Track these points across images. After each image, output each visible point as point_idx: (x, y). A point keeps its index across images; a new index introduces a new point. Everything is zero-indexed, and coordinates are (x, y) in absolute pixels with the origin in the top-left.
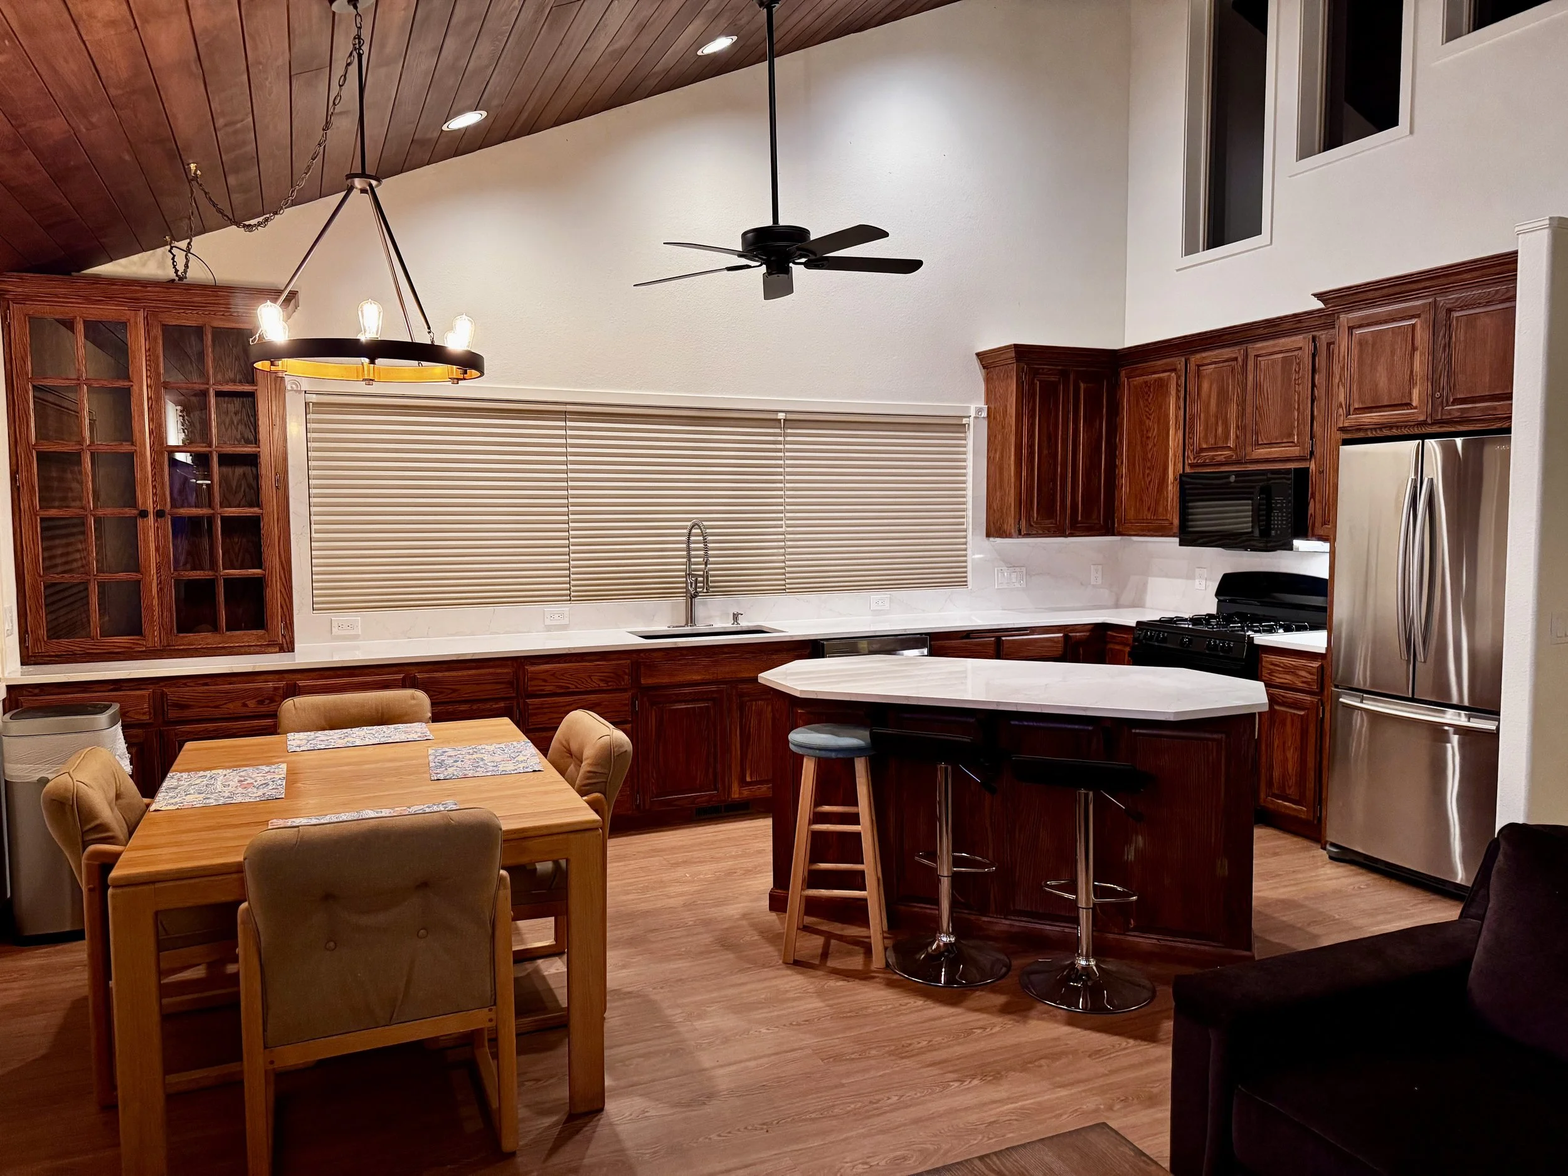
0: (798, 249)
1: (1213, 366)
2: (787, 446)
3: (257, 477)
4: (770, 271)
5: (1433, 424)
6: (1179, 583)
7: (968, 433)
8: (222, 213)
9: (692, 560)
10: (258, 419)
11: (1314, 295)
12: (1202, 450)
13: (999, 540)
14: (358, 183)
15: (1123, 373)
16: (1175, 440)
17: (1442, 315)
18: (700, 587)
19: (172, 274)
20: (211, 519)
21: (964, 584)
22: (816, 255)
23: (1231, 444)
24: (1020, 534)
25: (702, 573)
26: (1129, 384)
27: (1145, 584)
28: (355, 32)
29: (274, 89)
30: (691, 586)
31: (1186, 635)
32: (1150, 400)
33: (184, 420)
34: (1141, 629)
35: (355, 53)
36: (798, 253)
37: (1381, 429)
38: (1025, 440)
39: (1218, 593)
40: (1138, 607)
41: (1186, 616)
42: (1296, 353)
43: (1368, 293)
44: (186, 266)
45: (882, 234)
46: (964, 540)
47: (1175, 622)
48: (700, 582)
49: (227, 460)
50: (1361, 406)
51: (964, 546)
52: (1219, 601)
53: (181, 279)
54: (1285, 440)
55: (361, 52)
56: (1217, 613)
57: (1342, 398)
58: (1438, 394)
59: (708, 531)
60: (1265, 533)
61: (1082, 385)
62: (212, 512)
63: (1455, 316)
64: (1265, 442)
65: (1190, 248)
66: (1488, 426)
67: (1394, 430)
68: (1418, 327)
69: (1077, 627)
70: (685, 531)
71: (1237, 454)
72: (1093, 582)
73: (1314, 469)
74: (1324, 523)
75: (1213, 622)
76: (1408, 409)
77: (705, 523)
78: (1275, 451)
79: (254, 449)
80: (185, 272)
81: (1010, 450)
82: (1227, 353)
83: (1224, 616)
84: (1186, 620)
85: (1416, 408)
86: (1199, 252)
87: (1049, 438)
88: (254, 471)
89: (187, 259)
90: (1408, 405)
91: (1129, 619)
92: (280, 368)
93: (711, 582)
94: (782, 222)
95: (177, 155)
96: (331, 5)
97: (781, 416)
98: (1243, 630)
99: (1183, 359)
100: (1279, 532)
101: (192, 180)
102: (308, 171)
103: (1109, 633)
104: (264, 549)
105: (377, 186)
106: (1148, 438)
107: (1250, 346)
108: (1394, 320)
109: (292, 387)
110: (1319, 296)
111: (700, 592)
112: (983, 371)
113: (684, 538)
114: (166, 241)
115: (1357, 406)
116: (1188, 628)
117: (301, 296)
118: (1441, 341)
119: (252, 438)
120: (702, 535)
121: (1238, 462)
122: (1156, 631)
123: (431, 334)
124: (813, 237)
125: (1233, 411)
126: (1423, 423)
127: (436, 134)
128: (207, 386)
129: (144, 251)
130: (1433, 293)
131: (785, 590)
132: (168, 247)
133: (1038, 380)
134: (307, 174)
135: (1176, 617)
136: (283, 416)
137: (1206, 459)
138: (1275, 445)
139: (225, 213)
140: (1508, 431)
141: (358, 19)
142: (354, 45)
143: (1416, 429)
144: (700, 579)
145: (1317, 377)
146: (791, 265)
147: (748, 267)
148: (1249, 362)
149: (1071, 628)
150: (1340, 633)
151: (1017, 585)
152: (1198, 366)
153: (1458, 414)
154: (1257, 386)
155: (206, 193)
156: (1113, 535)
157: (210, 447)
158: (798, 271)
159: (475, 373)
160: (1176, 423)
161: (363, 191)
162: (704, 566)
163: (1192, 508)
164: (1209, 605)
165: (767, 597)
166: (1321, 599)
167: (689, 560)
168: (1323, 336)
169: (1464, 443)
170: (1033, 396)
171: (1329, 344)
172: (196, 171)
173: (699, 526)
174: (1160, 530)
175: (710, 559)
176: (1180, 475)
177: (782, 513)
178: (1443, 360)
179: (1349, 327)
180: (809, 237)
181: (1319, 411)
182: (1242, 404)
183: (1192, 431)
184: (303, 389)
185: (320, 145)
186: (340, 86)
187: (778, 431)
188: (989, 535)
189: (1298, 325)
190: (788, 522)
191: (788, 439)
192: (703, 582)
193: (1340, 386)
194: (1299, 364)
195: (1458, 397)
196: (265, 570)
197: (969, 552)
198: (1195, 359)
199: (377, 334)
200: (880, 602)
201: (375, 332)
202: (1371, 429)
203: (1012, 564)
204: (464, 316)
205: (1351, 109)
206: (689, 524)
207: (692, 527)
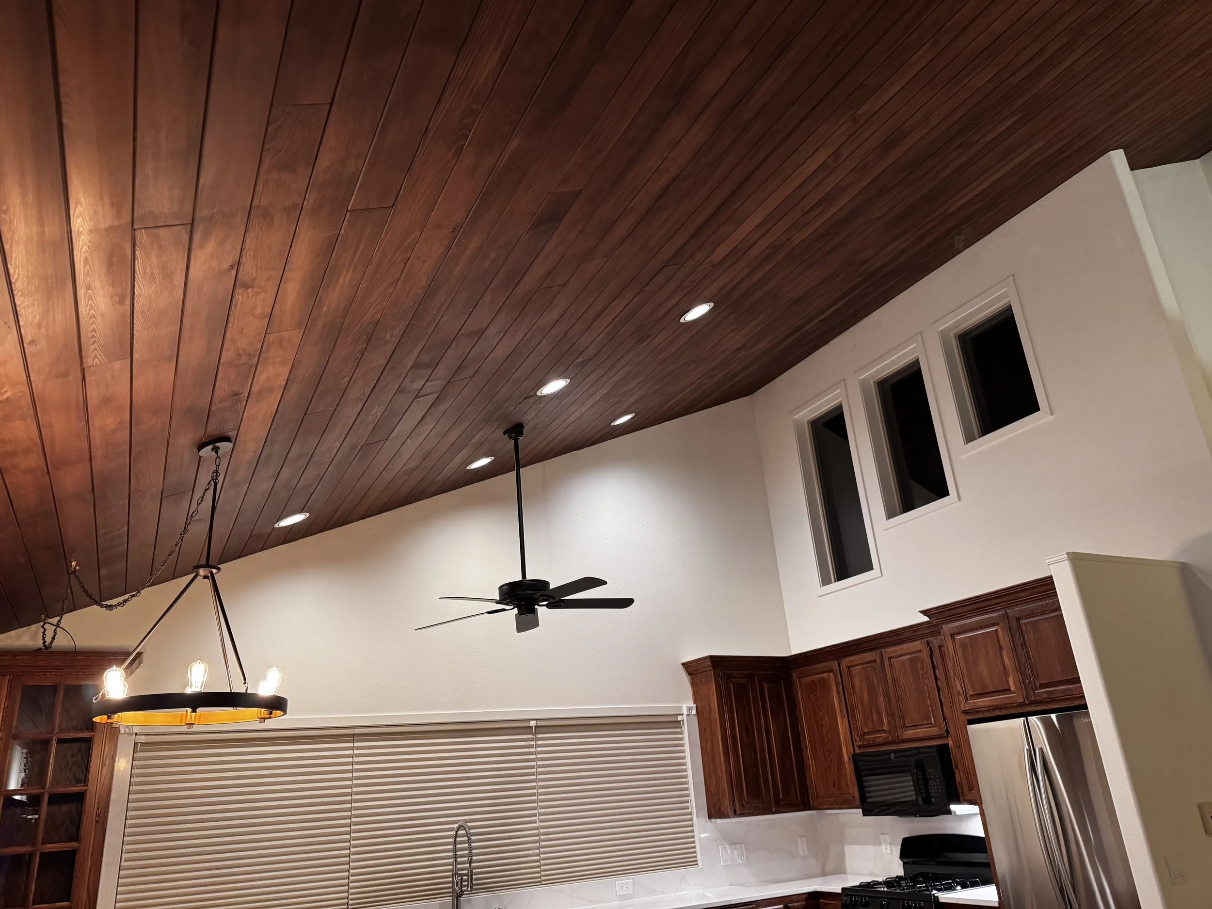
0: (541, 595)
1: (860, 667)
2: (538, 749)
3: (80, 813)
4: (520, 612)
5: (1029, 704)
6: (870, 849)
7: (683, 728)
8: (90, 597)
9: (458, 860)
10: (91, 761)
11: (921, 612)
12: (865, 734)
13: (719, 821)
14: (202, 572)
15: (794, 675)
16: (843, 727)
17: (1014, 623)
18: (465, 886)
19: (40, 644)
20: (31, 855)
21: (695, 863)
22: (554, 599)
23: (886, 728)
24: (736, 814)
25: (466, 872)
26: (801, 682)
27: (843, 852)
28: (214, 468)
29: (149, 507)
30: (457, 886)
31: (883, 898)
32: (818, 695)
33: (27, 761)
34: (847, 895)
35: (212, 483)
36: (541, 598)
37: (993, 710)
38: (728, 732)
39: (902, 856)
40: (841, 874)
41: (880, 880)
42: (918, 654)
43: (958, 609)
44: (53, 638)
45: (602, 583)
46: (691, 822)
47: (872, 887)
48: (465, 881)
49: (56, 799)
50: (974, 693)
51: (691, 828)
52: (904, 863)
53: (46, 648)
54: (925, 723)
55: (217, 481)
56: (905, 875)
57: (959, 687)
58: (1027, 681)
59: (472, 831)
60: (927, 800)
61: (765, 685)
62: (34, 849)
63: (1023, 622)
64: (911, 725)
65: (825, 581)
66: (1070, 704)
67: (1003, 711)
68: (1000, 633)
69: (794, 897)
70: (452, 833)
71: (892, 737)
72: (801, 853)
73: (952, 745)
74: (971, 789)
75: (903, 883)
76: (1009, 694)
77: (469, 824)
78: (920, 732)
79: (82, 788)
80: (51, 642)
81: (718, 741)
82: (868, 656)
83: (910, 877)
84: (880, 883)
85: (1014, 693)
86: (832, 583)
87: (747, 729)
88: (79, 807)
89: (54, 632)
90: (1008, 690)
91: (834, 886)
92: (115, 720)
93: (475, 880)
94: (528, 577)
95: (64, 557)
96: (199, 452)
97: (533, 723)
98: (928, 890)
99: (836, 662)
100: (937, 799)
101: (72, 573)
102: (164, 565)
103: (821, 900)
104: (75, 881)
105: (216, 573)
106: (822, 726)
107: (883, 650)
108: (981, 628)
109: (125, 730)
110: (924, 612)
111: (465, 891)
112: (689, 677)
113: (451, 840)
114: (41, 619)
115: (971, 694)
116: (884, 891)
117: (145, 657)
118: (1019, 643)
119: (82, 777)
120: (467, 835)
121: (894, 742)
122: (859, 896)
123: (246, 685)
124: (552, 587)
125: (881, 700)
126: (1022, 705)
127: (269, 530)
128: (51, 735)
129: (21, 627)
130: (1003, 607)
131: (540, 882)
132: (42, 623)
133: (731, 683)
134: (163, 566)
135: (873, 881)
136: (113, 756)
137: (869, 741)
138: (919, 727)
139: (93, 597)
140: (1085, 707)
141: (218, 460)
142: (212, 476)
143: (1019, 709)
144: (465, 878)
145: (937, 671)
146: (536, 607)
147: (504, 610)
148: (885, 664)
149: (789, 899)
150: (1006, 887)
151: (739, 861)
152: (849, 667)
153: (1046, 696)
154: (895, 681)
155: (80, 583)
156: (810, 809)
157: (44, 788)
158: (542, 611)
159: (279, 712)
160: (841, 712)
161: (205, 577)
162: (468, 865)
163: (868, 781)
164: (897, 869)
165: (523, 890)
166: (984, 855)
167: (456, 860)
168: (935, 641)
169: (1057, 717)
170: (730, 695)
171: (940, 647)
172: (76, 566)
173: (463, 827)
174: (847, 804)
175: (474, 858)
176: (852, 755)
177: (536, 809)
178: (1023, 656)
179: (951, 634)
180: (549, 587)
181: (945, 698)
182: (887, 695)
183: (854, 719)
184: (135, 731)
185: (176, 545)
186: (198, 504)
187: (530, 736)
188: (710, 817)
189: (915, 634)
190: (541, 817)
191: (539, 742)
192: (467, 881)
193: (956, 679)
194: (922, 663)
195: (1042, 682)
196: (72, 902)
197: (696, 833)
198: (845, 662)
199: (201, 688)
200: (625, 887)
201: (200, 686)
202: (986, 711)
203: (733, 842)
204: (275, 667)
205: (916, 484)
206: (456, 826)
207: (458, 829)
